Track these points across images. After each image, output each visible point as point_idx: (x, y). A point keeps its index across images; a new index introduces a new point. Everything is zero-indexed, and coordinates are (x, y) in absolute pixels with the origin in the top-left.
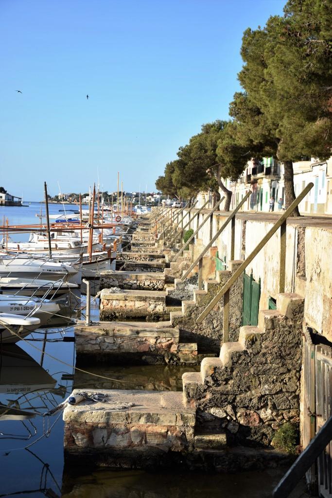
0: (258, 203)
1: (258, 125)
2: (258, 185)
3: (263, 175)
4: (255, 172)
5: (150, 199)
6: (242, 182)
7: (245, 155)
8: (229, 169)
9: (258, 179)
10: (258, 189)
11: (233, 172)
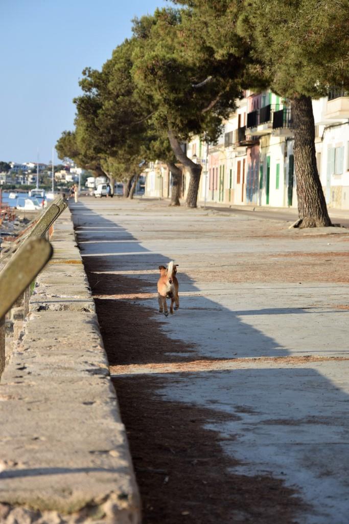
0: (261, 187)
1: (224, 11)
2: (260, 149)
3: (269, 127)
4: (252, 120)
5: (63, 177)
6: (228, 144)
7: (200, 85)
8: (165, 119)
9: (260, 137)
10: (262, 159)
11: (174, 124)
